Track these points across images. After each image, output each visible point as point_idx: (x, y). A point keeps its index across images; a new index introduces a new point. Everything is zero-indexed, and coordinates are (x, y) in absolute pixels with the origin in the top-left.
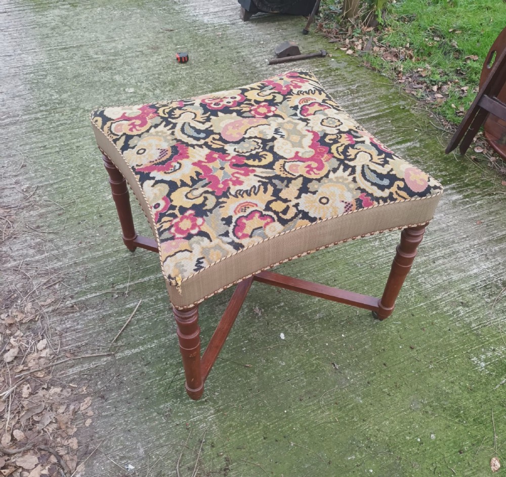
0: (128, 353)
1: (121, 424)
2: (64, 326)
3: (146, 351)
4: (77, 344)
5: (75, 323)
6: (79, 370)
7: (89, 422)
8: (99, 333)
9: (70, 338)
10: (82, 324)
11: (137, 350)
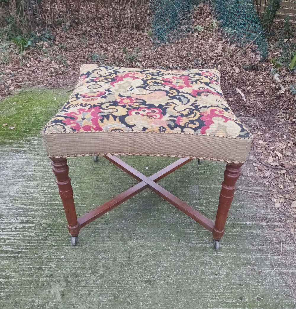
2: (266, 211)
4: (256, 199)
5: (259, 210)
6: (255, 188)
7: (249, 169)
8: (244, 201)
9: (261, 203)
10: (254, 208)
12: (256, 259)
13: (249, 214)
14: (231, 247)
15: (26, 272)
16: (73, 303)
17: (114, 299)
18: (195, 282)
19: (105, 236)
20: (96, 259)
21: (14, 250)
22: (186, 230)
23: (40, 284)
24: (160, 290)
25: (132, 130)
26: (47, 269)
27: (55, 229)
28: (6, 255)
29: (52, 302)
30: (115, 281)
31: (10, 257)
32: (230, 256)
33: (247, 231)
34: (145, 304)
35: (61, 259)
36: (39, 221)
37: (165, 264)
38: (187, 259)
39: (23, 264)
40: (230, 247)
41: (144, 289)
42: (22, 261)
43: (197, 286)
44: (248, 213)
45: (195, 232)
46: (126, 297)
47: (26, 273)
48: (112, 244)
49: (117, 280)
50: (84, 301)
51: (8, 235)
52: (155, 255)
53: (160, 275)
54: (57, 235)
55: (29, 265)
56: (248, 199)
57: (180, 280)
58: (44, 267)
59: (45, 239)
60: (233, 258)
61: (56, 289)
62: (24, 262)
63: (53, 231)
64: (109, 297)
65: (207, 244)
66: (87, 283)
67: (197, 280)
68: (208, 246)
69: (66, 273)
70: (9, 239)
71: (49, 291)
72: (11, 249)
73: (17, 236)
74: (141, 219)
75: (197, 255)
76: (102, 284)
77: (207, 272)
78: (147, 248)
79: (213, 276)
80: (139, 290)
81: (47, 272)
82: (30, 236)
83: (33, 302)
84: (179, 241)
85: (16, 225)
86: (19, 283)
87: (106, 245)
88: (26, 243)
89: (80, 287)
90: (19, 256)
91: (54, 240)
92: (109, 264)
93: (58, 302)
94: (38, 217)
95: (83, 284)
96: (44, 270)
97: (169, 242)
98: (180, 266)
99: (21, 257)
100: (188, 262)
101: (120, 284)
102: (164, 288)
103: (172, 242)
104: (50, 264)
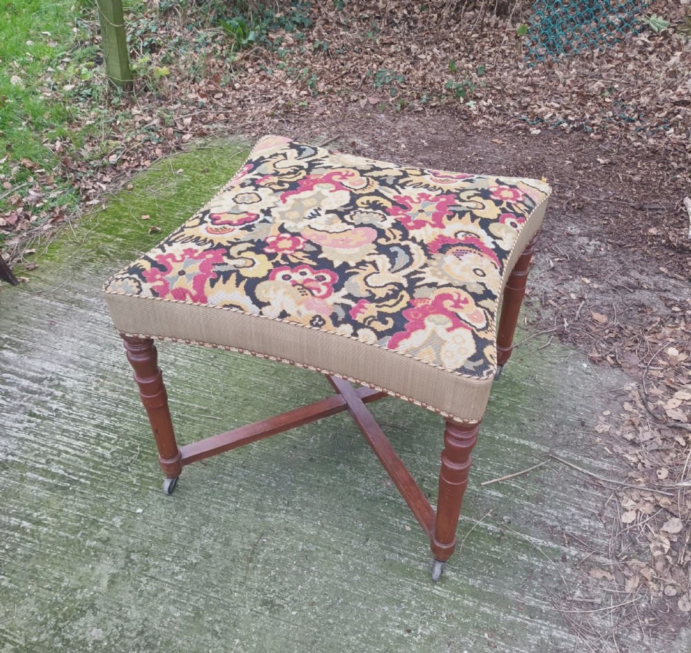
0: (535, 446)
1: (578, 395)
2: (592, 524)
3: (514, 436)
4: (585, 491)
5: (576, 517)
6: (596, 462)
7: (607, 413)
8: (554, 487)
9: (590, 503)
10: (569, 510)
11: (522, 442)
12: (512, 625)
13: (548, 522)
14: (471, 581)
15: (71, 521)
16: (123, 602)
17: (194, 618)
18: (359, 632)
19: (229, 491)
20: (194, 531)
21: (66, 475)
22: (394, 521)
23: (83, 551)
24: (283, 627)
25: (261, 313)
26: (106, 527)
27: (149, 454)
28: (51, 481)
29: (90, 590)
30: (209, 585)
31: (57, 486)
32: (459, 601)
33: (525, 558)
34: (243, 644)
35: (135, 515)
36: (128, 430)
37: (316, 579)
38: (366, 581)
39: (71, 505)
40: (468, 581)
41: (254, 616)
42: (71, 500)
43: (358, 642)
44: (547, 518)
45: (408, 528)
46: (216, 620)
47: (69, 523)
48: (237, 510)
49: (215, 583)
50: (142, 605)
51: (69, 445)
52: (306, 554)
53: (296, 598)
54: (147, 467)
55: (79, 510)
56: (567, 485)
57: (331, 621)
58: (102, 520)
59: (124, 468)
60: (462, 607)
61: (106, 568)
62: (74, 501)
63: (144, 456)
64: (187, 611)
65: (422, 561)
66: (160, 572)
67: (365, 629)
68: (420, 568)
69: (134, 544)
70: (67, 452)
71: (93, 568)
72: (62, 472)
73: (80, 450)
74: (312, 472)
75: (389, 579)
76: (184, 583)
77: (391, 620)
78: (298, 535)
79: (401, 632)
80: (243, 615)
81: (103, 533)
82: (103, 457)
83: (61, 580)
84: (367, 540)
85: (88, 427)
86: (51, 539)
87: (225, 509)
88: (90, 467)
89: (146, 576)
90: (71, 489)
91: (138, 475)
92: (212, 548)
93: (100, 593)
94: (129, 422)
95: (153, 571)
96: (99, 527)
97: (347, 536)
98: (344, 592)
99: (74, 491)
100: (365, 589)
101: (217, 592)
102: (291, 626)
103: (352, 538)
104: (114, 519)
